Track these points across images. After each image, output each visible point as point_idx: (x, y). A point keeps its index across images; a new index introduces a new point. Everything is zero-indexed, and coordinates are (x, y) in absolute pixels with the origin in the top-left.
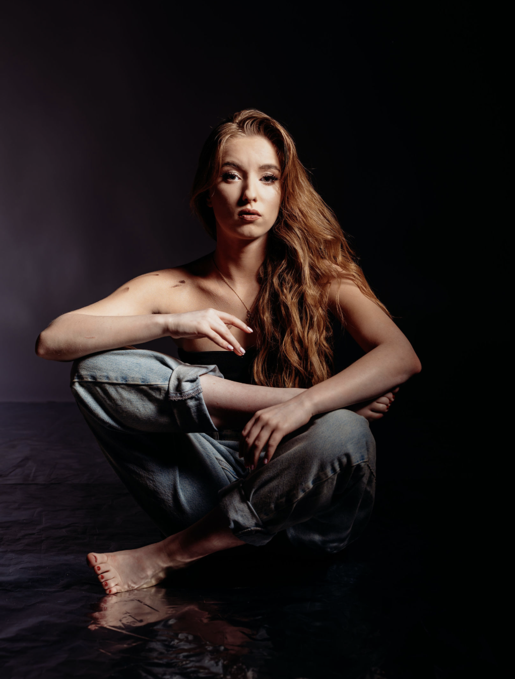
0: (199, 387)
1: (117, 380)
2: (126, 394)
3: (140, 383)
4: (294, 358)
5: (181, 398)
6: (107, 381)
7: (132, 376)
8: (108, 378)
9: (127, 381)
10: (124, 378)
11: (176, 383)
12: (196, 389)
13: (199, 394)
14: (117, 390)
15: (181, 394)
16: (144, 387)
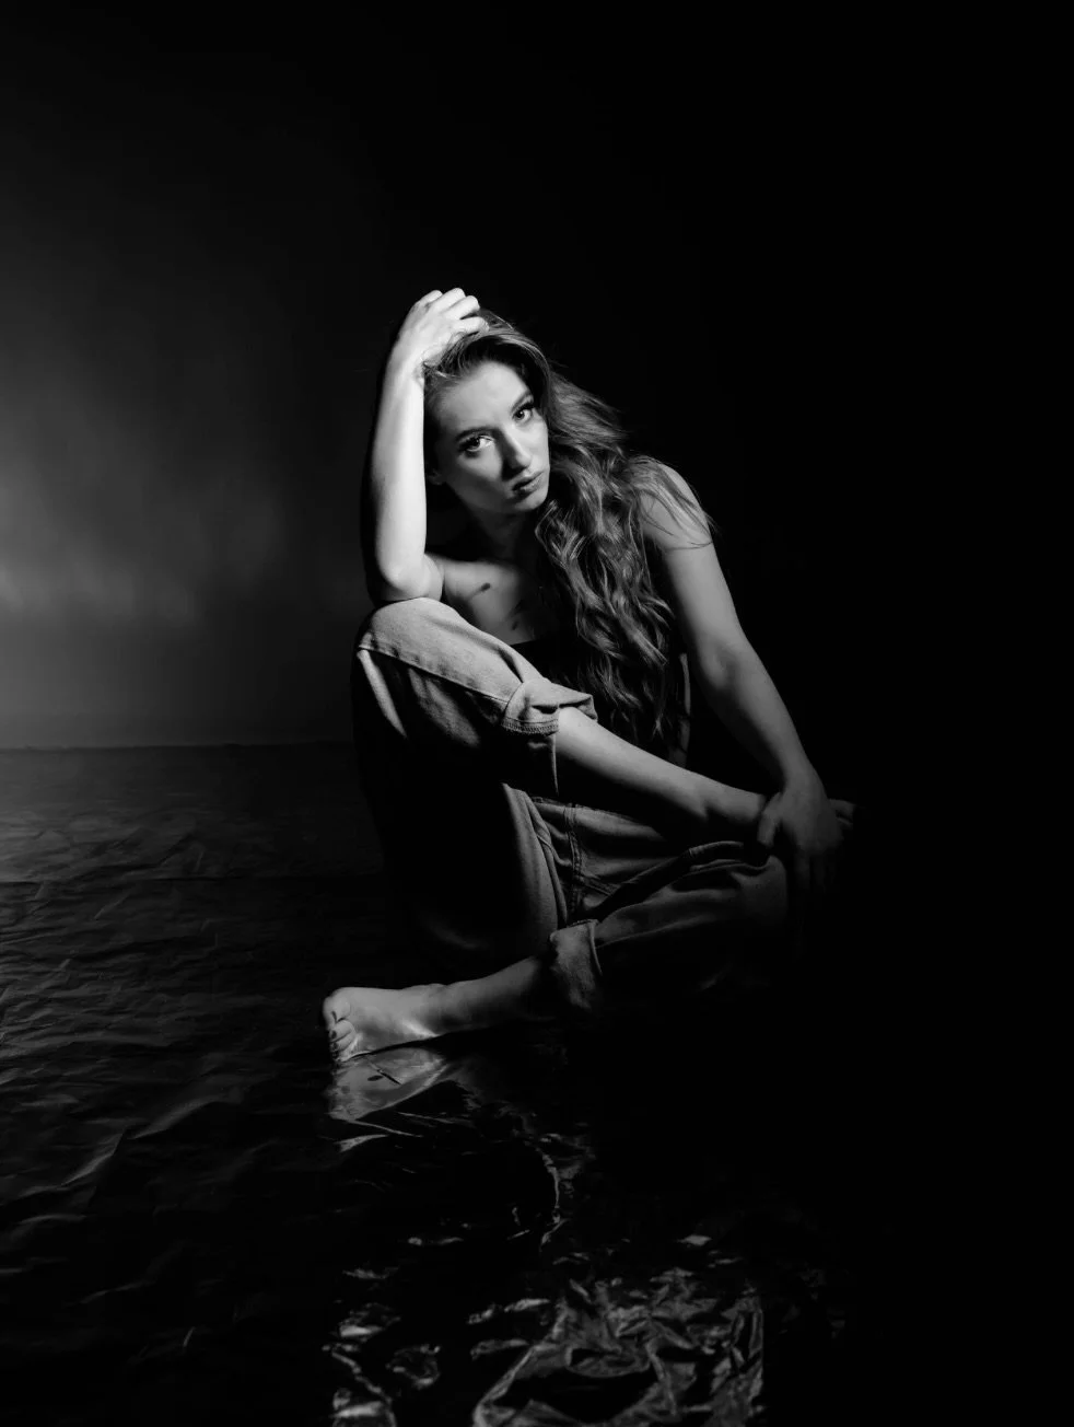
0: (554, 723)
1: (430, 668)
2: (436, 694)
3: (464, 684)
4: (603, 642)
5: (520, 731)
6: (414, 664)
7: (455, 669)
8: (417, 659)
9: (444, 674)
10: (444, 669)
11: (521, 705)
12: (550, 724)
13: (552, 733)
14: (425, 685)
15: (522, 724)
16: (468, 693)
